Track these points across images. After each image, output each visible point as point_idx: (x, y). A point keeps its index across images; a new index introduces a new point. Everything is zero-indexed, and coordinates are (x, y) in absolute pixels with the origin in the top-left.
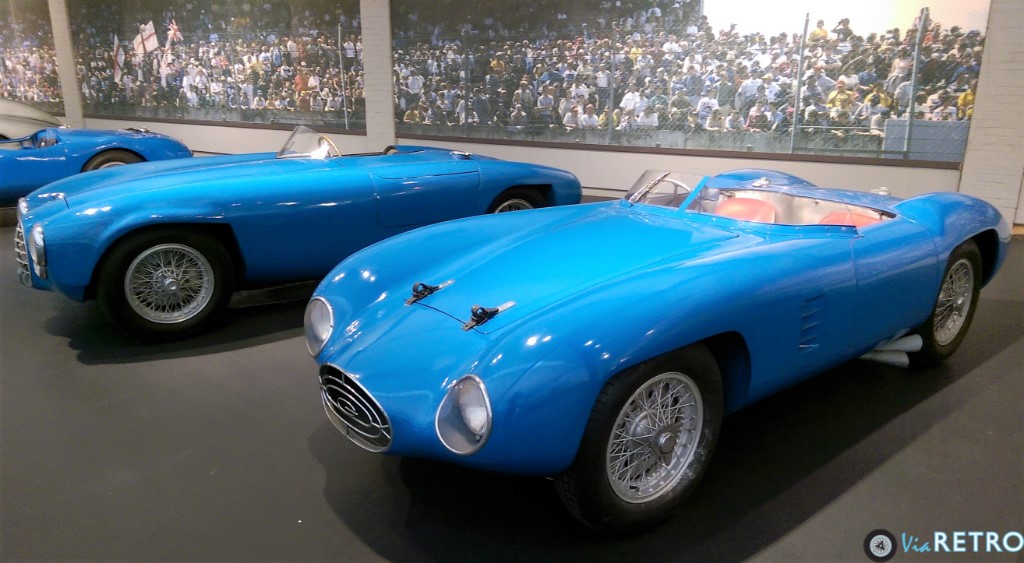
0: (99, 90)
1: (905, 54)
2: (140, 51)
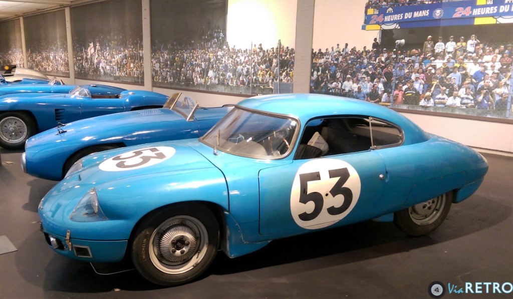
0: (79, 68)
1: (276, 57)
2: (89, 54)
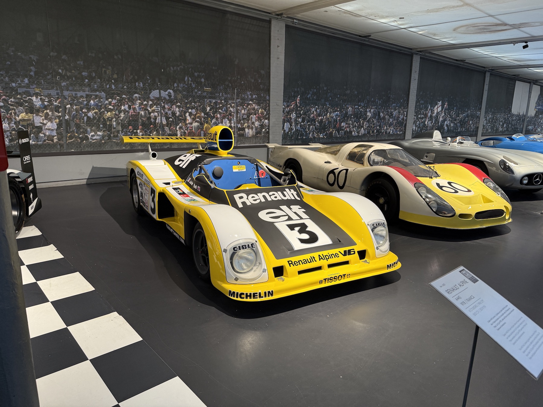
0: (419, 127)
2: (436, 112)
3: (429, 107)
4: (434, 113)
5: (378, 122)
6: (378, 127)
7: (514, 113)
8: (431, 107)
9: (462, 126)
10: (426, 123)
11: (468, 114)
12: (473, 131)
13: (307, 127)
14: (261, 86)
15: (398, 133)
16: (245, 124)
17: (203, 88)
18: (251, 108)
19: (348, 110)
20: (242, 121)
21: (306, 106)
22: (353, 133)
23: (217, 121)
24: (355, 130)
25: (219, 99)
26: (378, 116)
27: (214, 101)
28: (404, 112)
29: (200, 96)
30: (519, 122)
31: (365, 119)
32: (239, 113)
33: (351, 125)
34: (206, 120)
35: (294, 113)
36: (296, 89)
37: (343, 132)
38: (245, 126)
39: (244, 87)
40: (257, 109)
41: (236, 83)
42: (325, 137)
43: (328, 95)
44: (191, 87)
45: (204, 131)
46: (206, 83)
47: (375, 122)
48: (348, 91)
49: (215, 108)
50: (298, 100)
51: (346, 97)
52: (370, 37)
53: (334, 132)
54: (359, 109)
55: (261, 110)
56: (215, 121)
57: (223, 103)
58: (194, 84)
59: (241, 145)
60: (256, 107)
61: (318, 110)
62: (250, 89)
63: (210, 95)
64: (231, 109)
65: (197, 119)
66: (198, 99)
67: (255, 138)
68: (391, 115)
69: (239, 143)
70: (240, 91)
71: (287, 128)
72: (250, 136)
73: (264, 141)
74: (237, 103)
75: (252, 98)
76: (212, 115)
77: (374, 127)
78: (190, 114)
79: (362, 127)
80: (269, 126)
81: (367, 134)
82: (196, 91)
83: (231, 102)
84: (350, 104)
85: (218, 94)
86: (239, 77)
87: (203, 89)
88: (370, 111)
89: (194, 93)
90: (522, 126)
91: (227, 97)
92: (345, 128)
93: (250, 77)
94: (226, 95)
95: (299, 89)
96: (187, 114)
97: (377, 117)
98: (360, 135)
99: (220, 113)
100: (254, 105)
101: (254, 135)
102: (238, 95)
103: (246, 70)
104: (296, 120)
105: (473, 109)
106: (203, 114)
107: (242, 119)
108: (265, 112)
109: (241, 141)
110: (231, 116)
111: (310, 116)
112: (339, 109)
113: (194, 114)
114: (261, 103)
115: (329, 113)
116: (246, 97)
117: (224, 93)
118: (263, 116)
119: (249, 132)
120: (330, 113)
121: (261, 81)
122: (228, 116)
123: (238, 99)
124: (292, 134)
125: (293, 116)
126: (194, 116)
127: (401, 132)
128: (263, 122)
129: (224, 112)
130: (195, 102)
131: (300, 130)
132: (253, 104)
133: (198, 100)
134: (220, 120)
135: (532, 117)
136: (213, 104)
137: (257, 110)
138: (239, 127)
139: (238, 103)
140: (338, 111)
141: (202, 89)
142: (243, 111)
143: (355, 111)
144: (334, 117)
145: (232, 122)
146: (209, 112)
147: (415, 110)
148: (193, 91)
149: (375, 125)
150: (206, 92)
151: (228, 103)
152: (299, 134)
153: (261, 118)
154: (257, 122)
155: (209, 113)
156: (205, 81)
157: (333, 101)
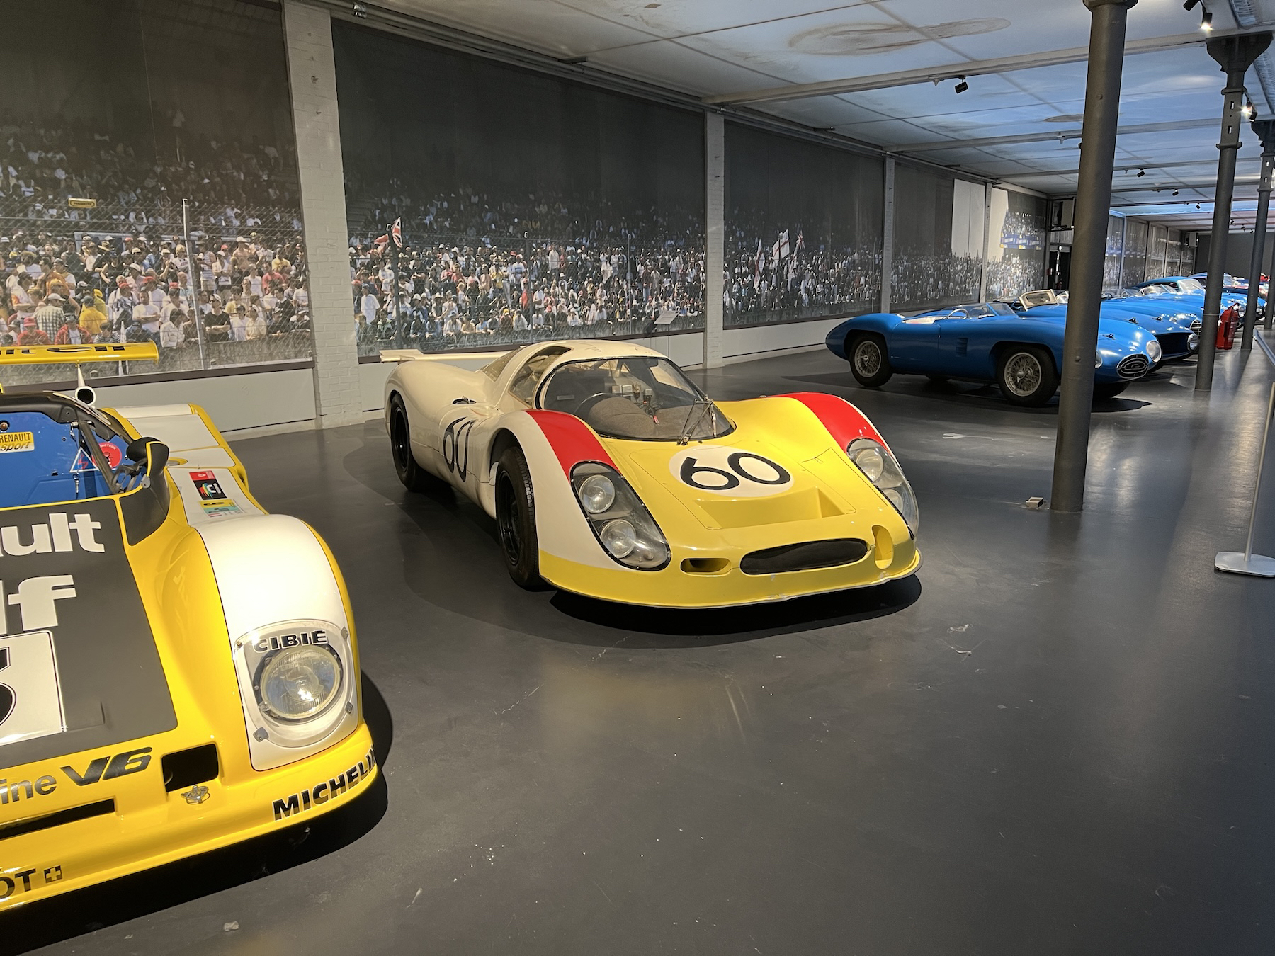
2: (776, 257)
3: (760, 247)
4: (772, 261)
5: (635, 288)
6: (635, 302)
7: (957, 256)
8: (763, 246)
9: (842, 290)
10: (756, 286)
11: (854, 262)
12: (870, 301)
13: (434, 305)
14: (270, 190)
15: (689, 314)
16: (228, 305)
17: (66, 197)
18: (245, 257)
19: (549, 257)
20: (216, 295)
21: (422, 248)
22: (569, 319)
23: (126, 299)
24: (573, 310)
25: (128, 229)
26: (631, 272)
27: (109, 238)
28: (697, 261)
29: (54, 222)
30: (969, 274)
31: (597, 281)
32: (203, 270)
33: (562, 297)
34: (86, 297)
35: (389, 268)
36: (385, 202)
37: (540, 315)
38: (230, 309)
39: (213, 194)
40: (264, 257)
41: (182, 184)
42: (492, 332)
43: (485, 216)
44: (20, 196)
45: (80, 331)
46: (75, 184)
47: (625, 287)
48: (541, 206)
49: (114, 258)
50: (397, 231)
51: (539, 224)
52: (584, 64)
53: (515, 317)
54: (577, 254)
55: (277, 260)
56: (119, 296)
57: (142, 242)
58: (28, 187)
59: (222, 367)
60: (261, 254)
61: (459, 258)
62: (233, 202)
63: (92, 219)
64: (176, 261)
65: (52, 296)
66: (50, 231)
67: (268, 343)
68: (665, 270)
69: (213, 360)
70: (199, 207)
71: (369, 311)
72: (248, 338)
73: (300, 351)
74: (193, 242)
75: (246, 226)
76: (108, 281)
77: (624, 302)
78: (24, 280)
79: (592, 301)
80: (309, 306)
81: (607, 320)
82: (37, 208)
83: (173, 240)
84: (551, 243)
85: (123, 217)
86: (193, 167)
87: (63, 202)
88: (609, 259)
89: (30, 214)
90: (977, 285)
91: (154, 226)
92: (546, 306)
93: (229, 165)
94: (151, 220)
95: (394, 199)
96: (12, 281)
97: (628, 274)
98: (589, 323)
99: (136, 274)
100: (252, 246)
101: (261, 335)
102: (193, 216)
103: (213, 144)
104: (395, 288)
105: (863, 249)
106: (71, 279)
107: (215, 288)
108: (293, 267)
109: (220, 352)
110: (176, 280)
111: (438, 276)
112: (521, 256)
113: (37, 280)
114: (275, 241)
115: (493, 268)
116: (224, 224)
117: (143, 214)
118: (288, 277)
119: (246, 328)
120: (497, 266)
121: (269, 177)
122: (167, 282)
123: (196, 230)
124: (390, 326)
125: (386, 275)
126: (41, 286)
127: (696, 312)
128: (290, 297)
129: (150, 270)
130: (37, 243)
131: (412, 316)
132: (251, 243)
133: (50, 234)
134: (138, 296)
135: (997, 264)
136: (107, 246)
137: (266, 262)
138: (206, 312)
139: (196, 243)
140: (519, 261)
141: (59, 202)
142: (217, 266)
143: (566, 261)
144: (511, 277)
145: (182, 298)
146: (93, 272)
147: (725, 255)
148: (27, 207)
149: (626, 297)
150: (79, 209)
151: (162, 243)
152: (409, 325)
153: (281, 283)
154: (270, 295)
155: (96, 275)
156: (72, 179)
157: (501, 233)
